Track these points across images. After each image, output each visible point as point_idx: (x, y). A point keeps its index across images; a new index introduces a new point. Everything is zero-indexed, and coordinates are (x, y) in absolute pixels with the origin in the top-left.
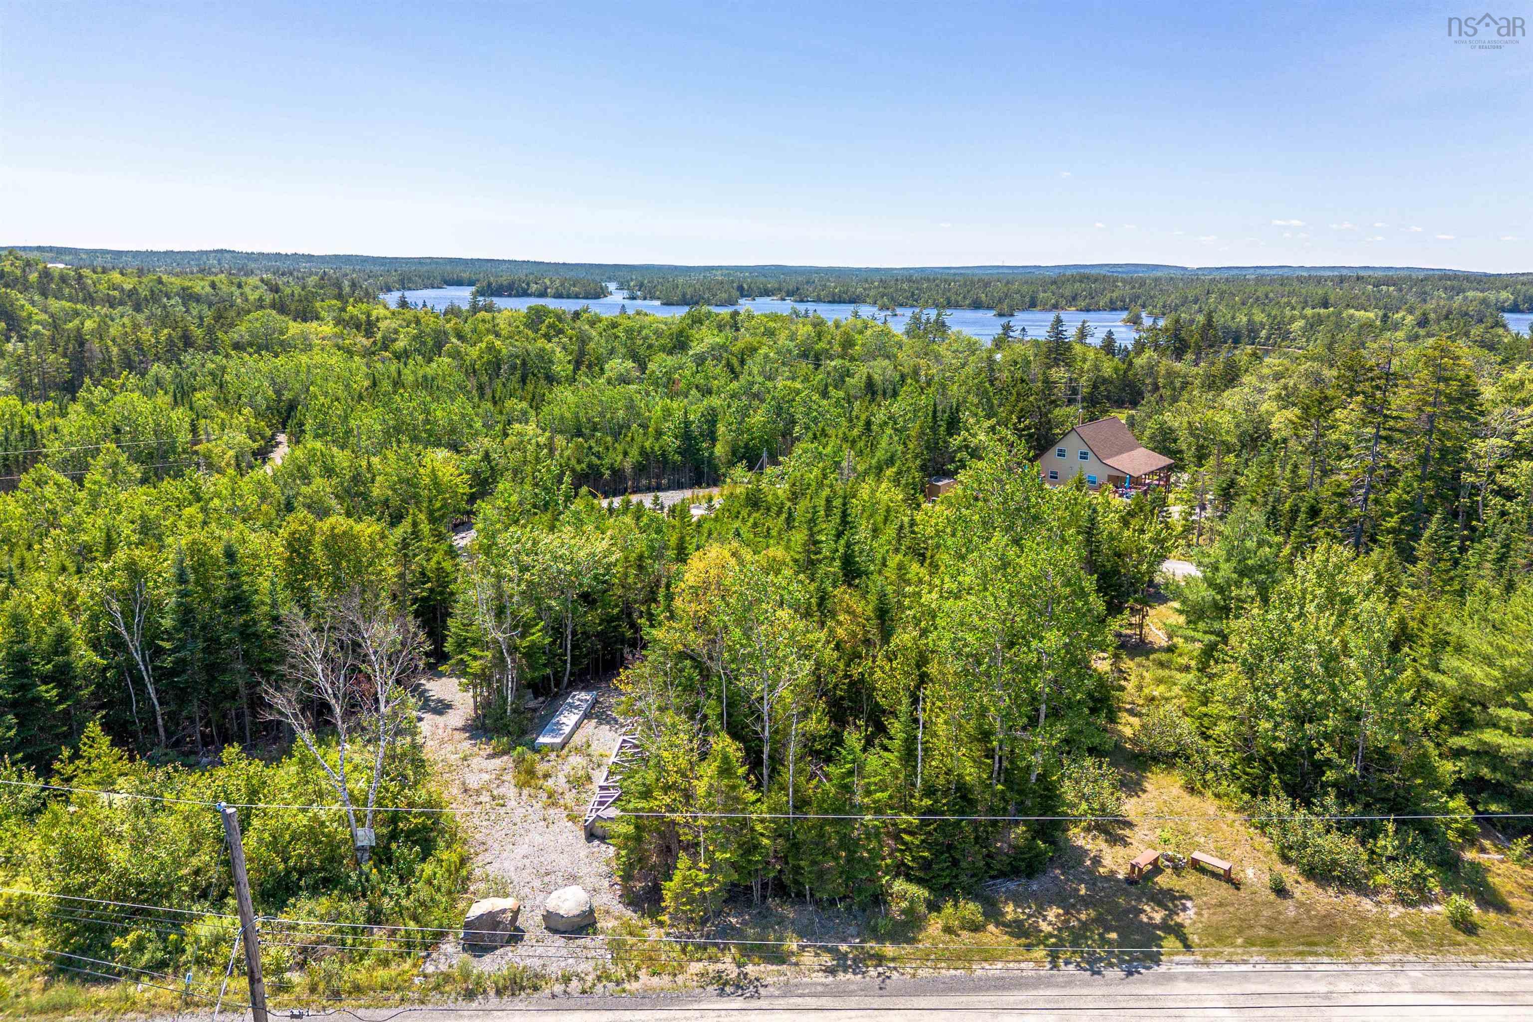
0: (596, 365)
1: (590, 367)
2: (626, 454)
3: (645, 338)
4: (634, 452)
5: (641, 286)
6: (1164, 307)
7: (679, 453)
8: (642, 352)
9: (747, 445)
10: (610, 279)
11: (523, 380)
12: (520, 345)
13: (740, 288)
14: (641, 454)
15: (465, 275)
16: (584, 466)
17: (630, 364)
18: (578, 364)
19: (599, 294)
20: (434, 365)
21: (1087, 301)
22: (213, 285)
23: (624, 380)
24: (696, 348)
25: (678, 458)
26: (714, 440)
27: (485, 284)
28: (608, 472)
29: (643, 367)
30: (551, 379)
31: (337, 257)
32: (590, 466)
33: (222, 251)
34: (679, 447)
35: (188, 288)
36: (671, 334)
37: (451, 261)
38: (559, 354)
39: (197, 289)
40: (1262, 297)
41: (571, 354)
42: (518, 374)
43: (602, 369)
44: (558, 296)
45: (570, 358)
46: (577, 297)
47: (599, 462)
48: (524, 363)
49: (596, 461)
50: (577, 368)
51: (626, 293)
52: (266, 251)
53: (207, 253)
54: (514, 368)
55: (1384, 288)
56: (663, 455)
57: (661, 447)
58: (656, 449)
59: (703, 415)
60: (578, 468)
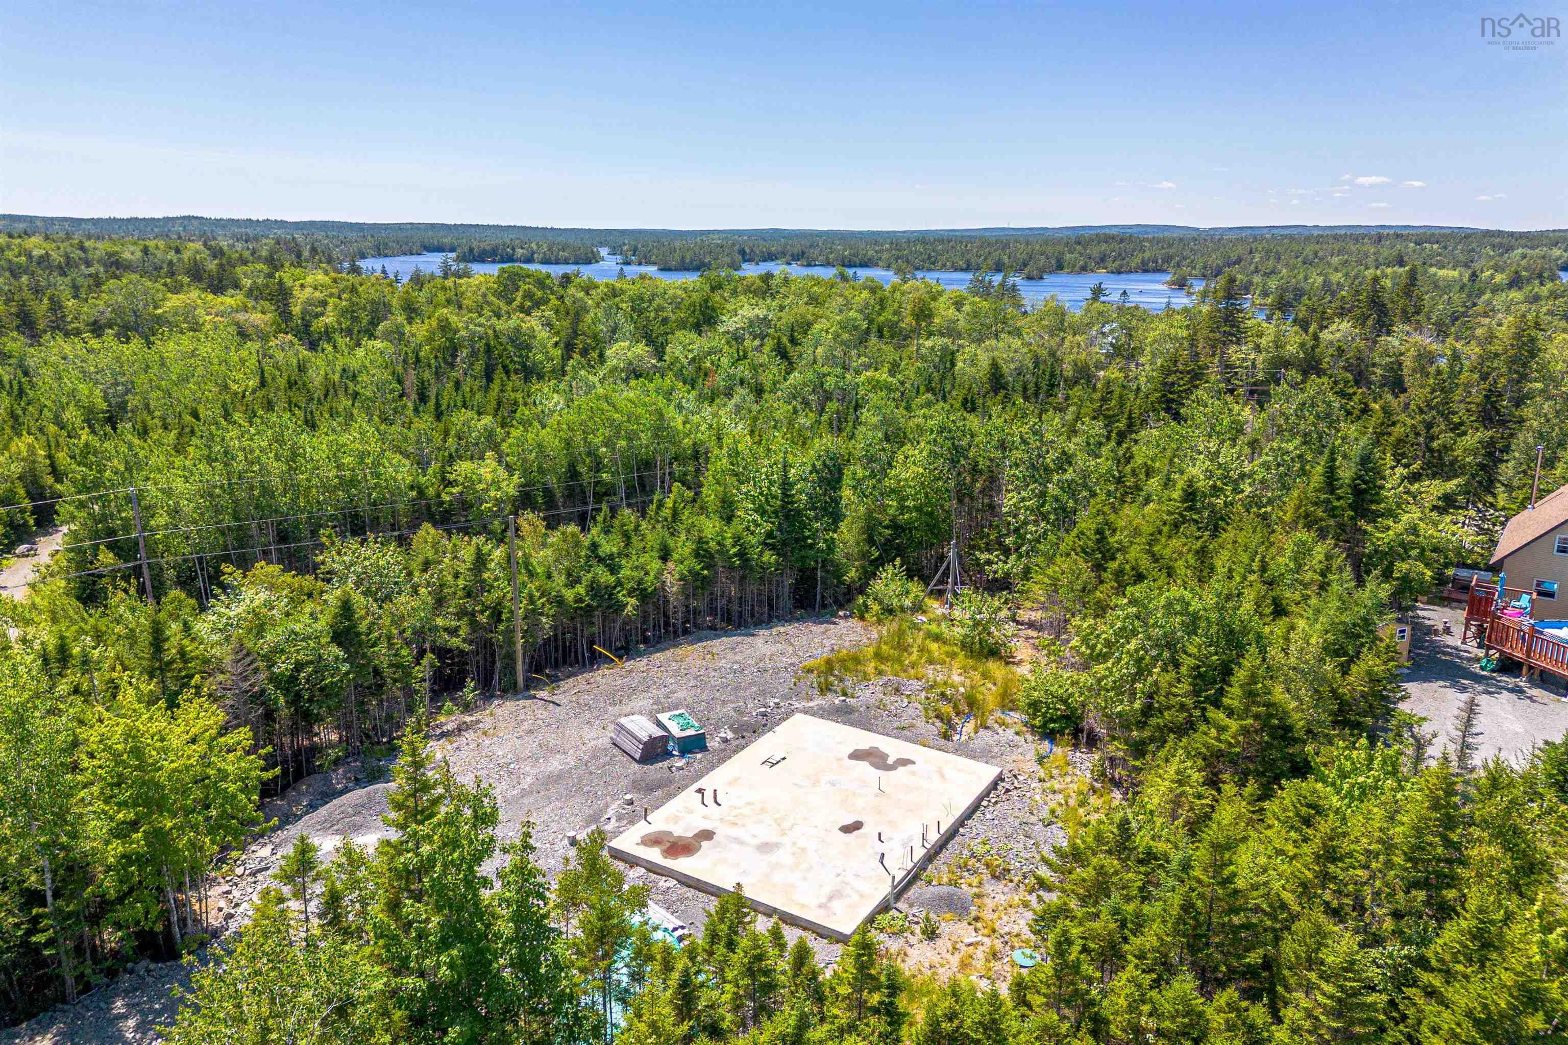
0: (594, 349)
1: (584, 352)
2: (665, 555)
3: (660, 309)
4: (683, 547)
5: (635, 251)
6: (1205, 268)
7: (773, 547)
8: (657, 329)
9: (893, 520)
10: (602, 244)
11: (489, 376)
12: (484, 324)
13: (742, 252)
14: (697, 554)
15: (447, 241)
16: (581, 589)
17: (641, 349)
18: (569, 348)
19: (590, 259)
20: (360, 352)
21: (1117, 263)
22: (145, 251)
23: (634, 372)
24: (729, 323)
25: (769, 557)
26: (836, 517)
27: (466, 249)
28: (633, 601)
29: (660, 353)
30: (530, 372)
31: (312, 223)
32: (594, 589)
33: (189, 218)
34: (770, 535)
35: (115, 253)
36: (693, 304)
37: (433, 226)
38: (543, 334)
39: (127, 255)
40: (1311, 256)
41: (557, 333)
42: (479, 366)
43: (601, 355)
44: (546, 261)
45: (556, 339)
46: (566, 262)
47: (612, 579)
48: (489, 350)
49: (606, 578)
50: (567, 357)
51: (619, 258)
52: (235, 217)
53: (173, 219)
54: (474, 354)
55: (1428, 245)
56: (741, 555)
57: (737, 539)
58: (729, 542)
59: (814, 469)
60: (569, 595)
